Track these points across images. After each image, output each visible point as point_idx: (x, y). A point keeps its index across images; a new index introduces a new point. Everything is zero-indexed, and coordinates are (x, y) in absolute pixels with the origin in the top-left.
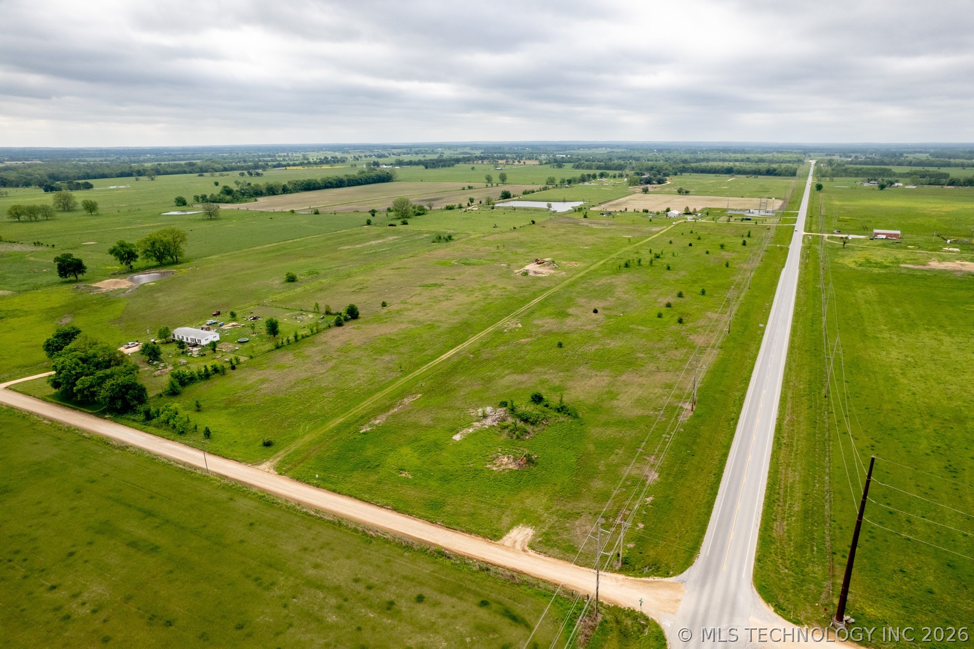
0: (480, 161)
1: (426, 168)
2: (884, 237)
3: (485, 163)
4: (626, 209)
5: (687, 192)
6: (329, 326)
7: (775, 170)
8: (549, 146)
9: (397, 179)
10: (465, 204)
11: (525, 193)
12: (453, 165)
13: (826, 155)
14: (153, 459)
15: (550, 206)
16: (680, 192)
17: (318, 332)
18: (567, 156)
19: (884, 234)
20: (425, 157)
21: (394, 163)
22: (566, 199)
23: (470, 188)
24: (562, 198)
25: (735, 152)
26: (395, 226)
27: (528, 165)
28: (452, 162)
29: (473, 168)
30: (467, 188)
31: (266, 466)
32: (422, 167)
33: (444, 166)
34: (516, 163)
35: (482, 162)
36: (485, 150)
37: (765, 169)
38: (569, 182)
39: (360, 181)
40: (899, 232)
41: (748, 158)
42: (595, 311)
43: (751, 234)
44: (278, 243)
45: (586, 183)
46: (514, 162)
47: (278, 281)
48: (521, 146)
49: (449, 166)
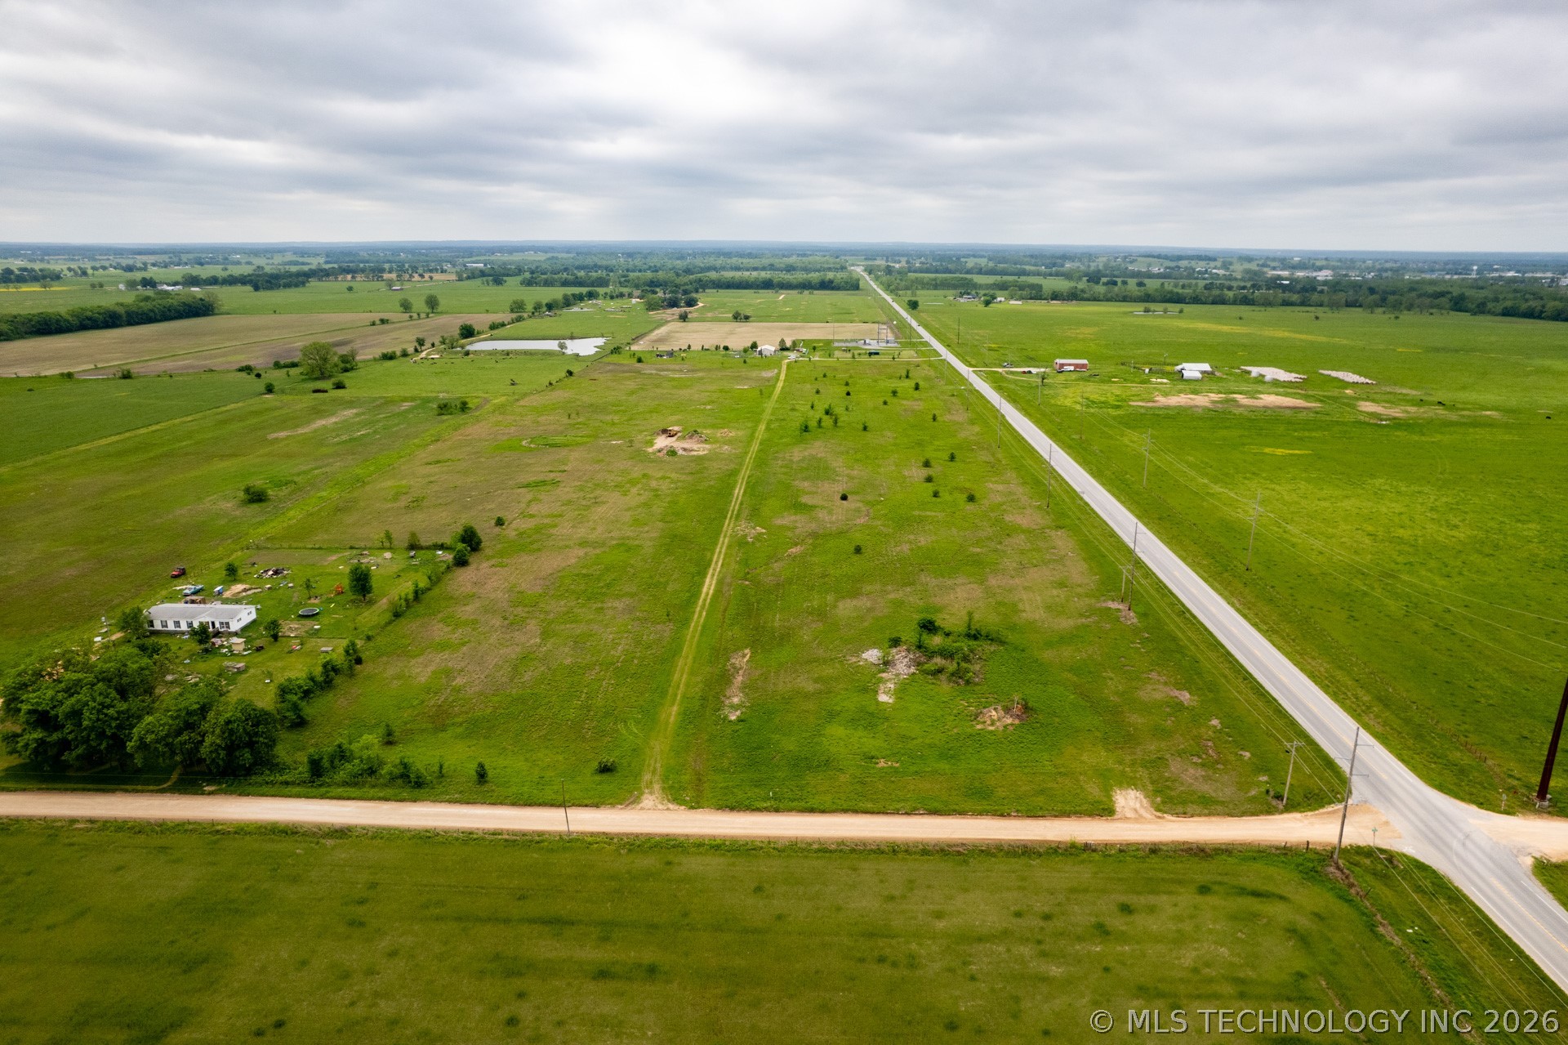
0: (349, 277)
1: (257, 288)
2: (1072, 368)
3: (358, 279)
4: (689, 347)
5: (747, 318)
6: (448, 568)
7: (831, 282)
8: (437, 248)
9: (225, 308)
10: (411, 350)
11: (493, 327)
12: (303, 284)
13: (866, 259)
14: (427, 838)
15: (562, 346)
16: (737, 317)
17: (439, 580)
18: (485, 265)
19: (1070, 365)
20: (226, 269)
21: (180, 280)
22: (574, 335)
23: (383, 321)
24: (569, 334)
25: (741, 255)
26: (326, 391)
27: (437, 281)
28: (300, 279)
29: (350, 289)
30: (378, 322)
31: (648, 801)
32: (249, 288)
33: (287, 286)
34: (416, 277)
35: (353, 277)
36: (327, 256)
37: (817, 281)
38: (550, 307)
39: (152, 314)
40: (1085, 362)
41: (772, 265)
42: (844, 498)
43: (910, 375)
44: (122, 437)
45: (575, 309)
46: (411, 276)
47: (225, 504)
48: (388, 250)
49: (296, 286)
